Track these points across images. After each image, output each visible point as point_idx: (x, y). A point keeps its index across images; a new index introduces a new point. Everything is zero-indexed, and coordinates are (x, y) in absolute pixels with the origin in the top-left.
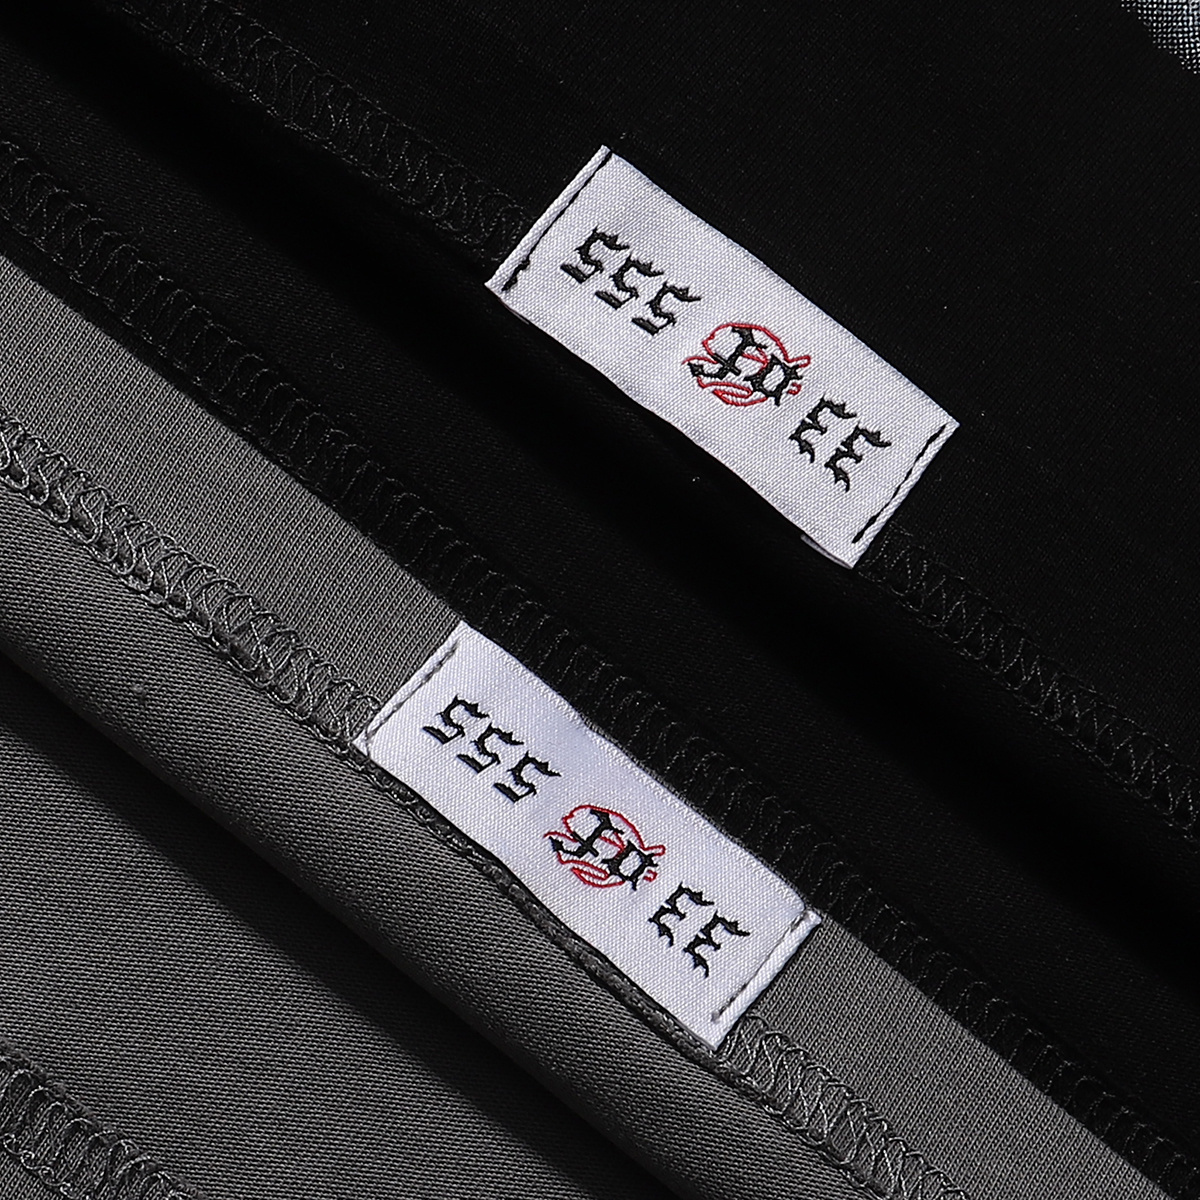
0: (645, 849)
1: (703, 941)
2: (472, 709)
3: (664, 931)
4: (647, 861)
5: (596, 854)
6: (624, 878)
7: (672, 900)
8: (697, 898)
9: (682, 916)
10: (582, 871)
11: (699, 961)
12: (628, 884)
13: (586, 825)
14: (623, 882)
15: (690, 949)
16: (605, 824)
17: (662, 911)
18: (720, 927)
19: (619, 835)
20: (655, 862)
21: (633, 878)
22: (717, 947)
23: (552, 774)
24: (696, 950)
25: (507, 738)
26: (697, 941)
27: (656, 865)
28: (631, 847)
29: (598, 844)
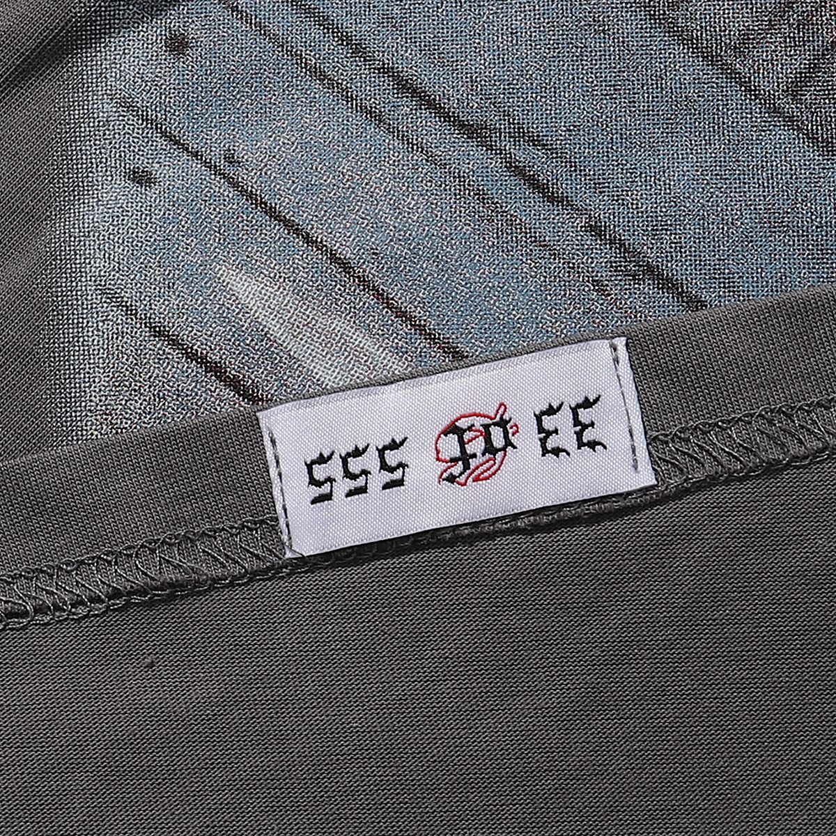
0: (495, 418)
1: (582, 431)
2: (322, 460)
3: (557, 451)
4: (503, 423)
5: (474, 456)
6: (504, 449)
7: (541, 429)
8: (551, 411)
9: (556, 431)
10: (480, 475)
11: (593, 445)
12: (509, 449)
13: (451, 446)
14: (506, 452)
15: (581, 444)
16: (458, 432)
17: (543, 442)
18: (580, 411)
19: (473, 428)
20: (508, 419)
21: (508, 443)
22: (592, 424)
23: (402, 443)
24: (585, 441)
25: (357, 453)
26: (579, 435)
27: (510, 419)
28: (486, 427)
29: (470, 449)
